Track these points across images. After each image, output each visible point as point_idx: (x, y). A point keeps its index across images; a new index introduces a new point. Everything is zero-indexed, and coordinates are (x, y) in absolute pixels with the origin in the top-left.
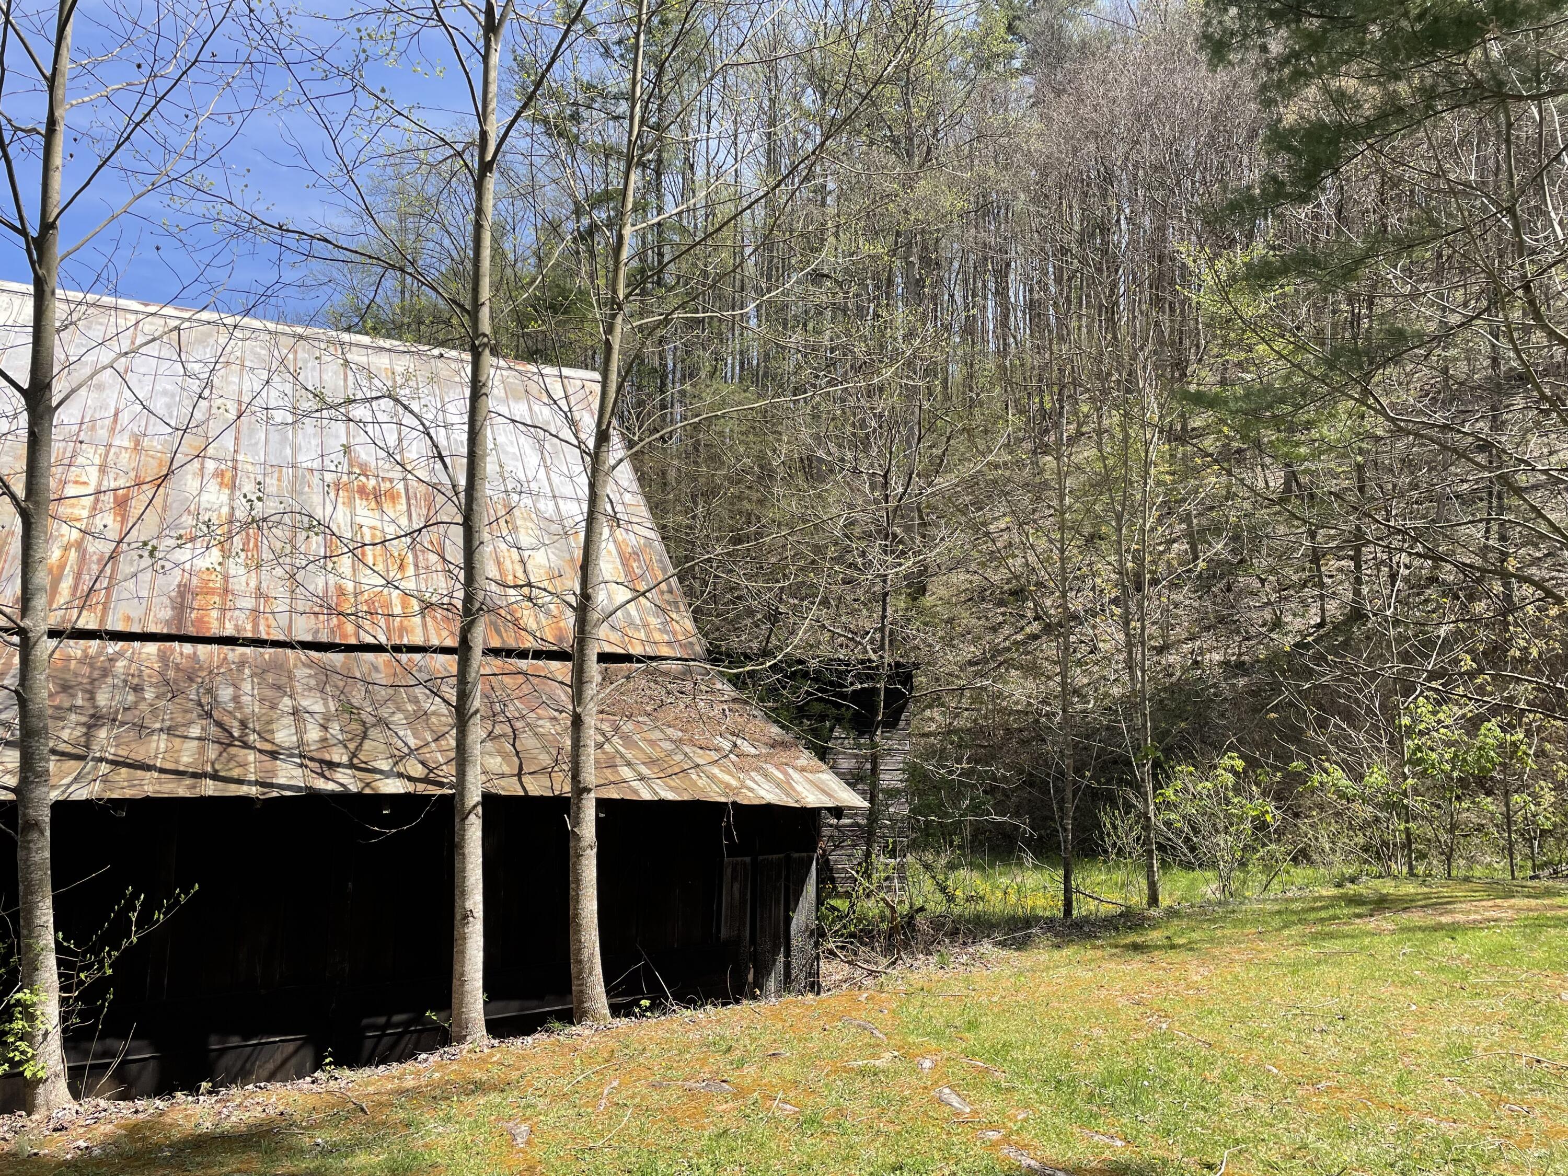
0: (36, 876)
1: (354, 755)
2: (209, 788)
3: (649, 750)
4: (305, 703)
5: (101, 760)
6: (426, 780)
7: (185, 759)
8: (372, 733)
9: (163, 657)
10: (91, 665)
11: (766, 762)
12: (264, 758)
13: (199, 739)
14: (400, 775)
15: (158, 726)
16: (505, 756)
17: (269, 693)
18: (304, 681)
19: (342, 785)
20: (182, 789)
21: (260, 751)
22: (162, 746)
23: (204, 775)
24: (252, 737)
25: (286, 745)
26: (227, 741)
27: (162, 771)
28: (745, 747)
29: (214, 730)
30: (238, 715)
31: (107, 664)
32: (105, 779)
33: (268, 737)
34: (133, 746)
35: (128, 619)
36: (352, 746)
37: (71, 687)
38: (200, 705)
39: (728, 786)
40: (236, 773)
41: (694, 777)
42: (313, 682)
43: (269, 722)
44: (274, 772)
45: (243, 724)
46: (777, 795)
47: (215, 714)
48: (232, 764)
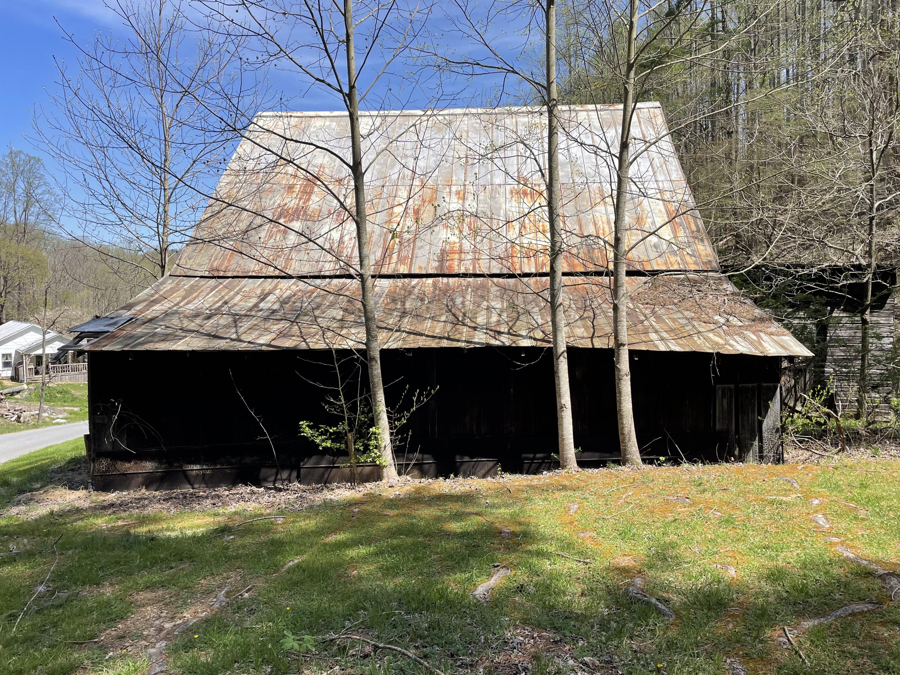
0: (376, 380)
1: (511, 328)
2: (445, 344)
3: (670, 323)
4: (493, 304)
5: (404, 331)
6: (543, 340)
7: (437, 331)
8: (522, 317)
9: (434, 285)
10: (405, 290)
11: (746, 330)
12: (470, 330)
13: (444, 322)
14: (531, 338)
15: (428, 316)
16: (586, 328)
17: (478, 299)
18: (494, 293)
19: (502, 342)
20: (433, 344)
21: (469, 327)
22: (429, 325)
23: (444, 338)
24: (467, 321)
25: (481, 324)
26: (457, 322)
27: (427, 336)
28: (734, 321)
29: (451, 317)
30: (463, 310)
31: (412, 289)
32: (404, 340)
33: (474, 320)
34: (417, 325)
35: (420, 268)
36: (511, 324)
37: (396, 300)
38: (447, 306)
39: (717, 343)
40: (457, 337)
41: (695, 338)
42: (498, 294)
43: (475, 314)
44: (473, 337)
45: (464, 315)
46: (749, 349)
47: (453, 310)
48: (457, 332)
